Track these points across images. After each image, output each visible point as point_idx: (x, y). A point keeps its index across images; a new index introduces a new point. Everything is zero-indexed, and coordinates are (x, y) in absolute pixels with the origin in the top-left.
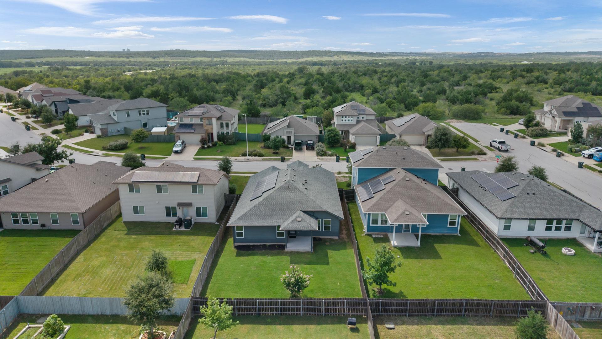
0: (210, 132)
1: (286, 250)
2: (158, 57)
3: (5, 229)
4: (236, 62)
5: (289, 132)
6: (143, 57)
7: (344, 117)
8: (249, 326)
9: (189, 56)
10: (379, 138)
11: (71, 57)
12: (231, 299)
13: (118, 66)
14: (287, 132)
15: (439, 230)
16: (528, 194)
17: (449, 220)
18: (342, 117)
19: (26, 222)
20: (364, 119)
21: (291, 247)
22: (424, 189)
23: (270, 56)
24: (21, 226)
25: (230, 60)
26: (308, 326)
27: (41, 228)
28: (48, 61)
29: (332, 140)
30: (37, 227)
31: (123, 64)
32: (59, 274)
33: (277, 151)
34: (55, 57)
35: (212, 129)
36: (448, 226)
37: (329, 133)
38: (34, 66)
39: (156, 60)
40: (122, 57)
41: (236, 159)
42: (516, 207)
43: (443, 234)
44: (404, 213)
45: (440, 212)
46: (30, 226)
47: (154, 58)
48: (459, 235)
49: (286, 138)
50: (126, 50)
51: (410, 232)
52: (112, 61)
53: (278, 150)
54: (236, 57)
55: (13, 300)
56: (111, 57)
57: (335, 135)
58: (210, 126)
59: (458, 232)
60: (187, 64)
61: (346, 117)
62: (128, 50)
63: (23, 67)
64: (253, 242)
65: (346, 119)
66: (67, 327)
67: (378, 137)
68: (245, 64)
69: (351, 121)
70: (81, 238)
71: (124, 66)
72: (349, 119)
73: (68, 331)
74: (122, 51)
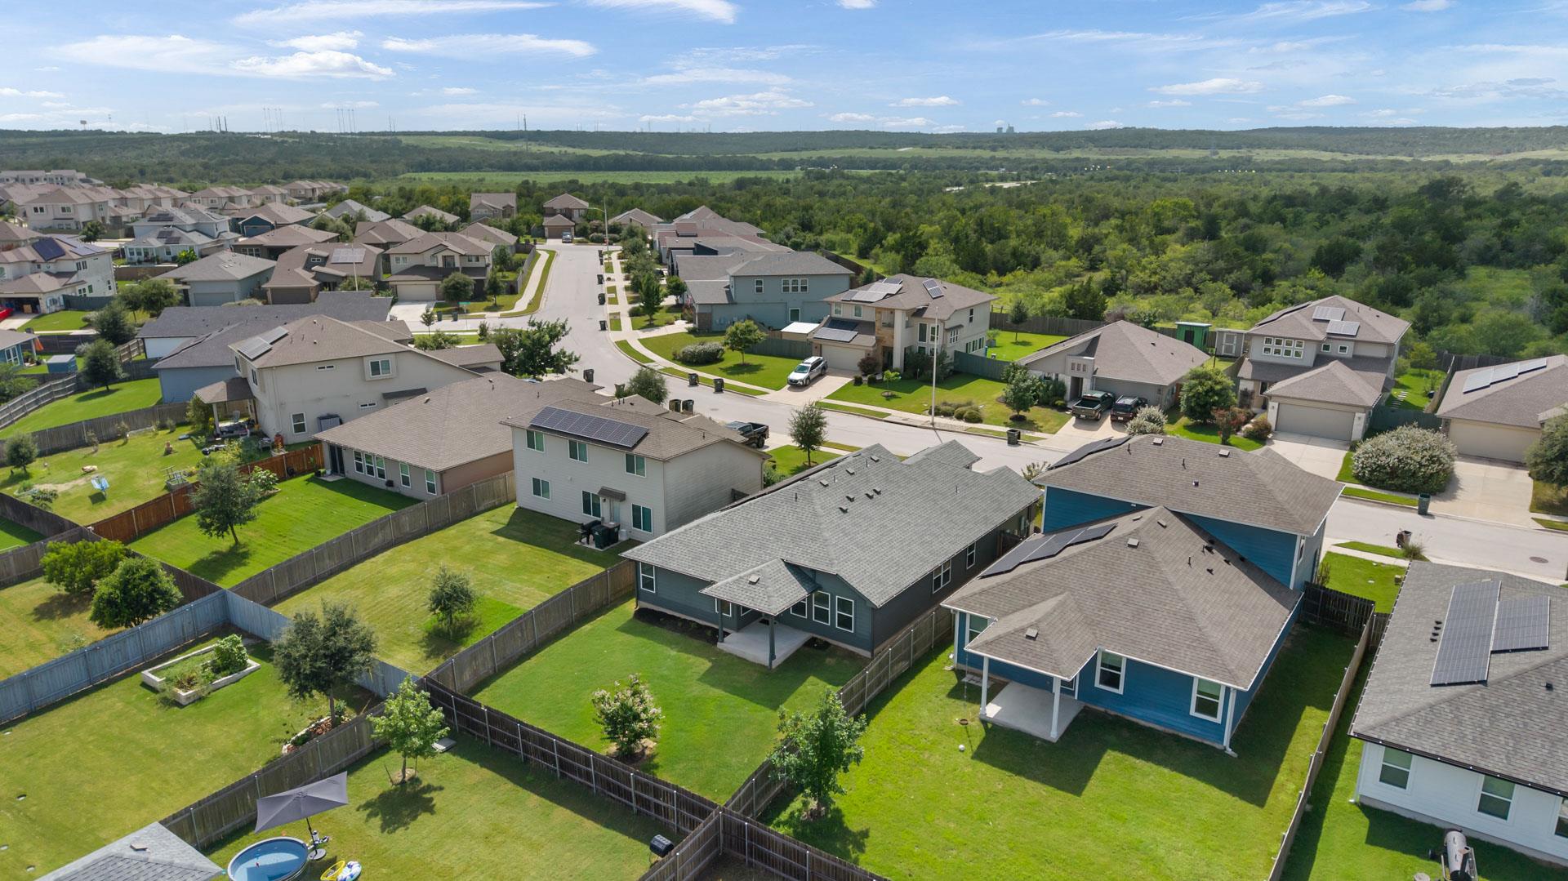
0: (888, 344)
1: (720, 645)
2: (1069, 148)
3: (347, 478)
4: (1278, 162)
5: (1079, 365)
6: (1032, 147)
7: (1274, 341)
8: (487, 773)
9: (1150, 146)
10: (1363, 420)
11: (871, 148)
12: (480, 705)
13: (962, 169)
14: (1073, 364)
15: (1162, 716)
16: (1549, 687)
17: (1195, 695)
18: (1268, 341)
19: (370, 471)
20: (1348, 354)
21: (735, 644)
22: (1163, 581)
23: (1405, 144)
24: (364, 476)
25: (1262, 155)
26: (585, 820)
27: (385, 487)
28: (821, 157)
29: (1198, 404)
30: (381, 483)
31: (976, 164)
32: (332, 573)
33: (1022, 413)
34: (840, 148)
35: (893, 337)
36: (1193, 712)
37: (1193, 382)
38: (793, 169)
39: (1062, 155)
40: (981, 147)
41: (906, 420)
42: (1456, 717)
43: (1176, 733)
44: (1023, 630)
45: (1162, 659)
46: (375, 481)
47: (1057, 150)
48: (1229, 751)
49: (1068, 383)
50: (1004, 131)
51: (1076, 697)
52: (952, 159)
53: (1026, 410)
54: (1287, 147)
55: (216, 593)
56: (957, 148)
57: (1207, 392)
58: (889, 330)
59: (1226, 742)
60: (1133, 167)
61: (1278, 343)
62: (1011, 129)
63: (773, 169)
64: (676, 611)
65: (1278, 347)
66: (253, 664)
67: (1357, 415)
68: (1300, 167)
69: (1297, 354)
70: (408, 517)
71: (978, 169)
72: (1288, 348)
73: (251, 672)
74: (996, 131)
